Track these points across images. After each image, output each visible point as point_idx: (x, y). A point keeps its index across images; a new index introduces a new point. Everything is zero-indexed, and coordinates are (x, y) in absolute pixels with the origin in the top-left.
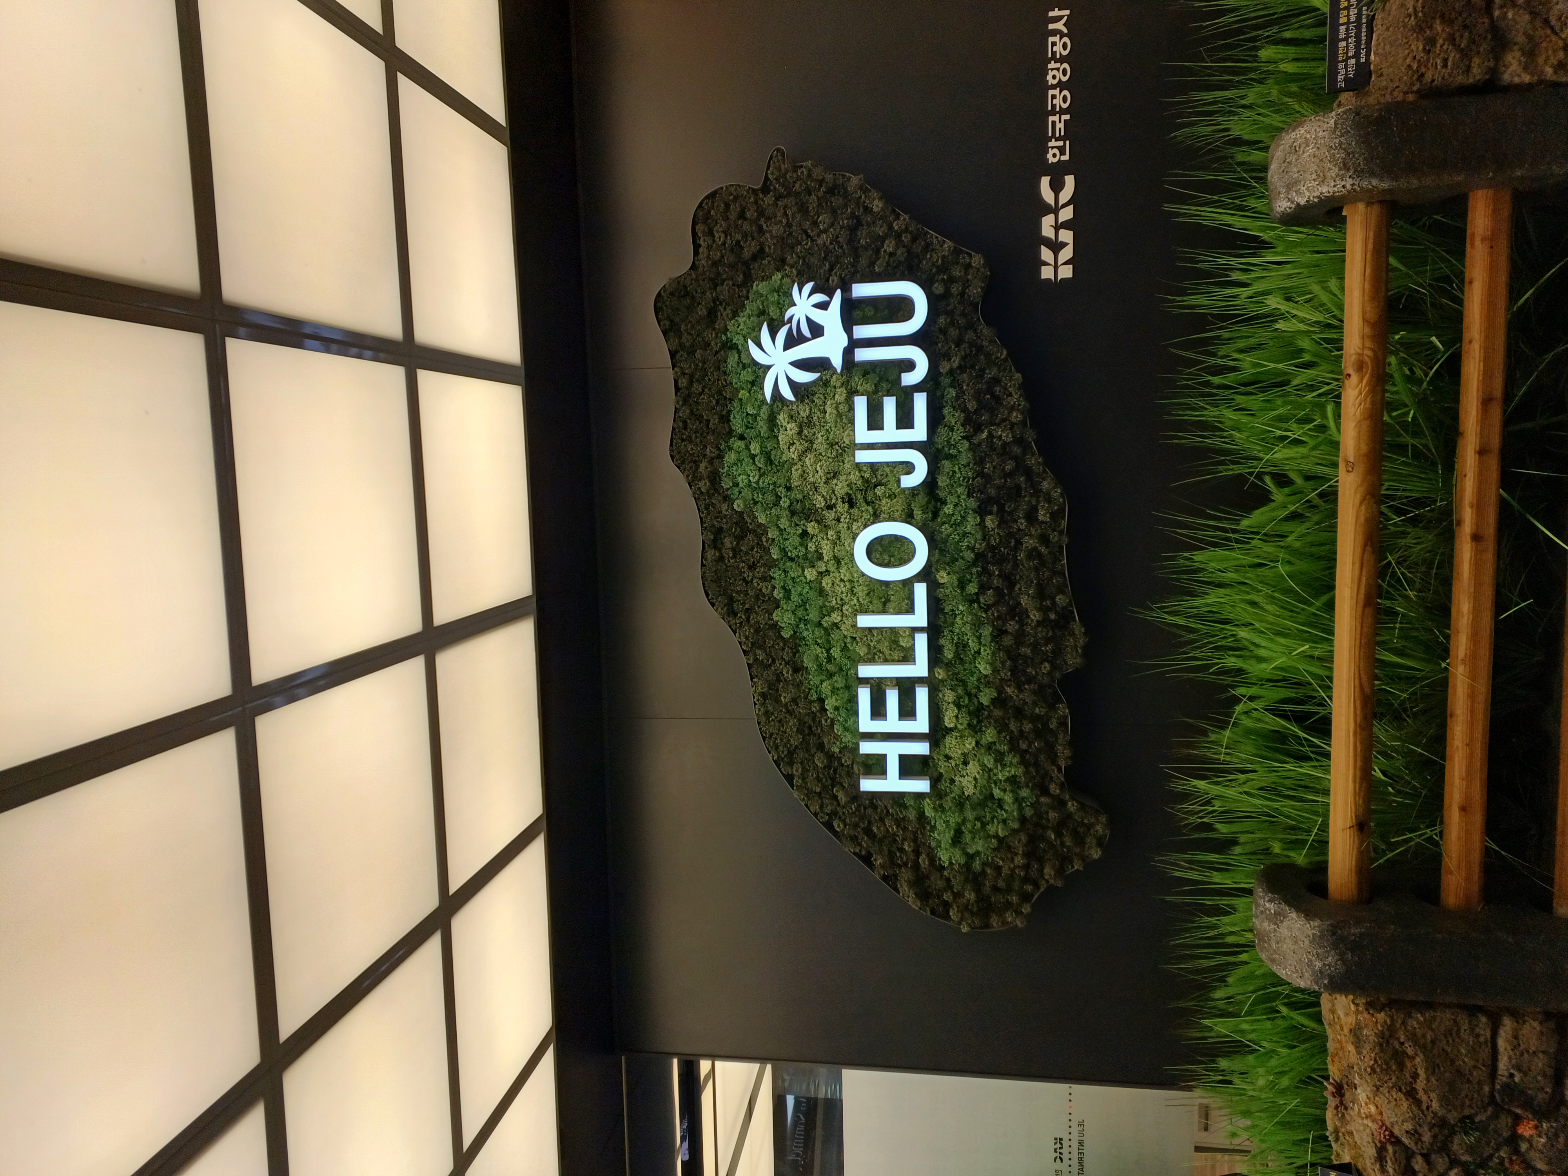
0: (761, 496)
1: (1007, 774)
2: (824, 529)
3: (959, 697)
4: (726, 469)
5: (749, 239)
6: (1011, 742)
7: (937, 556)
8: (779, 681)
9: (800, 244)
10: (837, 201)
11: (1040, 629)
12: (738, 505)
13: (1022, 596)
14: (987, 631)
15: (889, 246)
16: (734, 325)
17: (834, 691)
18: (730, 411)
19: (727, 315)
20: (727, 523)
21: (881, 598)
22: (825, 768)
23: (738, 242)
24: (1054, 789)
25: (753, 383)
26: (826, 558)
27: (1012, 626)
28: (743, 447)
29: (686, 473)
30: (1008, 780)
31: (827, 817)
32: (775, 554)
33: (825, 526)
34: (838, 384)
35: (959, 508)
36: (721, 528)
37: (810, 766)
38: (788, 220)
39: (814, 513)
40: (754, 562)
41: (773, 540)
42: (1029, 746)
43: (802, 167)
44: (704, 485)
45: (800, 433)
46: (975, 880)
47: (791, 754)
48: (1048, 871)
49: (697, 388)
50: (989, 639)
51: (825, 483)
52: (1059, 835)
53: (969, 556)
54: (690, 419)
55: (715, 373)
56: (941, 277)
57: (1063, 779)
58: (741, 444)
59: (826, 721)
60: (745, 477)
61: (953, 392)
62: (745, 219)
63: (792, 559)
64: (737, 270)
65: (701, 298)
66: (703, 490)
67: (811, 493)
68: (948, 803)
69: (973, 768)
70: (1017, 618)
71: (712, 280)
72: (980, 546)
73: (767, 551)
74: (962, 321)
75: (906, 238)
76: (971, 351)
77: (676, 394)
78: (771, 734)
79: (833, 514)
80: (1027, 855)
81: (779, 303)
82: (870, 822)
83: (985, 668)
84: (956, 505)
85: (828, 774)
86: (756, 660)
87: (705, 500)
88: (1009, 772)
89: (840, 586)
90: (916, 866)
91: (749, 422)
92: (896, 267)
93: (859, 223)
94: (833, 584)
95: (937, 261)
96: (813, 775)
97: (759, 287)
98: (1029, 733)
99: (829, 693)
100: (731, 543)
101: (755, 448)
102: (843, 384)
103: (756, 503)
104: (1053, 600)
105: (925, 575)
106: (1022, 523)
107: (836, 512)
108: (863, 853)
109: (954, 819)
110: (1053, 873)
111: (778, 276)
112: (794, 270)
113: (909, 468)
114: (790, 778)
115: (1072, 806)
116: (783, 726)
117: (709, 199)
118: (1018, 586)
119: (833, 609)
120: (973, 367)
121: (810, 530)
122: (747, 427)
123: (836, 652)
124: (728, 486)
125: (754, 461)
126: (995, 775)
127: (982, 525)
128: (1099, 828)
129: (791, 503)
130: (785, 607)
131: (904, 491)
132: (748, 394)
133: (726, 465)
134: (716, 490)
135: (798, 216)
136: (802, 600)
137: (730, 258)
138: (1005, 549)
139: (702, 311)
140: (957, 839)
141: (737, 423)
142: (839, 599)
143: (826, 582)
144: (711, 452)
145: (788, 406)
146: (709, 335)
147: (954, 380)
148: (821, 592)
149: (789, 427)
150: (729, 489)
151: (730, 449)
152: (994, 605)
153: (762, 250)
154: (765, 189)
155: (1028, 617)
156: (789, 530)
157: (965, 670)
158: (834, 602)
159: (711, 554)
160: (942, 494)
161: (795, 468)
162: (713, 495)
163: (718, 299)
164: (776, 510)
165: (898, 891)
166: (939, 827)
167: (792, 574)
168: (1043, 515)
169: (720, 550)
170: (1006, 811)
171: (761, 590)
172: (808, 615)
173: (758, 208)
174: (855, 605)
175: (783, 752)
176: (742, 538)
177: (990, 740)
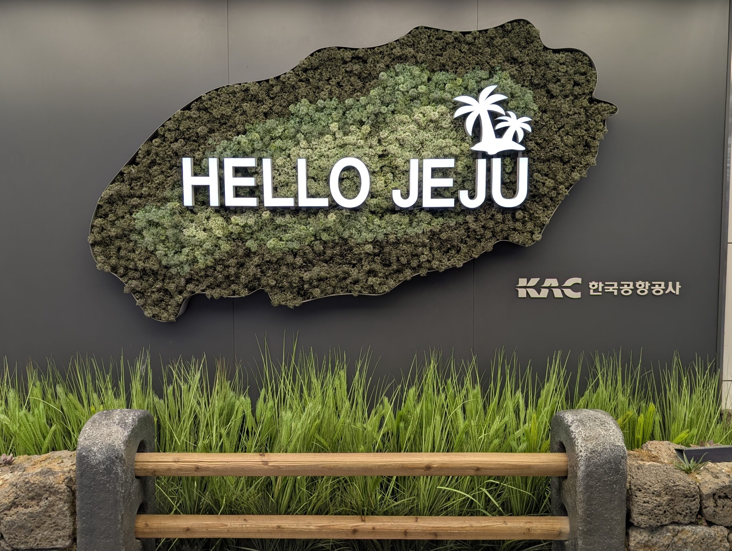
0: (389, 92)
1: (199, 257)
2: (365, 137)
3: (250, 227)
4: (408, 67)
5: (561, 88)
6: (221, 259)
7: (346, 214)
8: (258, 102)
9: (555, 123)
10: (580, 149)
11: (297, 279)
12: (383, 75)
13: (319, 267)
14: (296, 245)
15: (550, 183)
16: (506, 76)
17: (252, 141)
18: (448, 71)
19: (513, 71)
20: (371, 67)
21: (317, 176)
22: (197, 133)
23: (559, 80)
24: (190, 287)
25: (466, 88)
26: (345, 138)
27: (299, 261)
28: (423, 80)
29: (406, 38)
30: (195, 257)
31: (162, 133)
32: (349, 101)
33: (366, 138)
34: (462, 148)
35: (378, 228)
36: (367, 63)
37: (197, 123)
38: (571, 115)
39: (376, 130)
40: (342, 86)
41: (358, 101)
42: (218, 272)
43: (604, 125)
44: (397, 51)
45: (431, 121)
46: (124, 236)
47: (206, 109)
48: (134, 283)
49: (465, 48)
50: (290, 247)
51: (396, 138)
52: (159, 290)
53: (346, 235)
54: (443, 42)
55: (474, 61)
56: (527, 216)
57: (197, 292)
58: (425, 79)
59: (230, 135)
60: (402, 80)
61: (453, 224)
62: (574, 86)
63: (344, 114)
64: (541, 79)
65: (525, 54)
66: (394, 50)
67: (390, 128)
68: (177, 218)
69: (202, 235)
70: (304, 264)
71: (536, 62)
72: (352, 242)
73: (350, 96)
74: (498, 229)
75: (553, 194)
76: (478, 235)
77: (461, 32)
78: (219, 95)
79: (375, 144)
80: (144, 270)
81: (518, 108)
82: (160, 164)
83: (271, 244)
84: (379, 226)
85: (192, 136)
86: (272, 86)
87: (387, 51)
88: (201, 259)
89: (325, 147)
90: (131, 196)
91: (439, 85)
92: (535, 186)
93: (565, 163)
94: (327, 143)
95: (537, 213)
96: (191, 124)
97: (529, 95)
98: (228, 271)
99: (250, 138)
100: (357, 70)
101: (422, 89)
102: (462, 151)
103: (384, 88)
104: (317, 287)
105: (334, 206)
106: (367, 267)
107: (376, 146)
108: (138, 159)
109: (166, 222)
110: (133, 286)
111: (535, 107)
112: (539, 118)
113: (406, 195)
114: (188, 108)
115: (179, 298)
116: (226, 104)
117: (589, 61)
118: (326, 265)
119: (309, 142)
120: (468, 236)
121: (364, 127)
122: (436, 83)
123: (279, 143)
124: (396, 68)
125: (414, 88)
126: (198, 249)
127: (367, 242)
128: (165, 315)
129: (383, 114)
130: (311, 108)
131: (389, 192)
132: (459, 84)
133: (411, 67)
134: (394, 59)
135: (573, 122)
136: (315, 120)
137: (549, 74)
138: (350, 257)
139: (516, 53)
140: (151, 223)
141: (439, 76)
142: (316, 146)
143: (328, 138)
144: (420, 57)
145: (449, 113)
146: (500, 57)
147: (461, 224)
148: (321, 134)
149: (436, 113)
150: (394, 69)
151: (422, 71)
152: (313, 250)
153: (552, 97)
154: (592, 101)
155: (305, 271)
156: (365, 112)
157: (269, 231)
158: (314, 143)
159: (348, 55)
160: (387, 217)
161: (408, 117)
162: (390, 58)
163: (523, 65)
164: (379, 103)
165: (112, 183)
166: (160, 211)
167: (334, 113)
168: (372, 280)
169: (351, 61)
170: (173, 256)
171: (323, 90)
172: (305, 124)
173: (580, 95)
174: (312, 158)
175: (207, 104)
176: (359, 78)
177: (222, 247)
